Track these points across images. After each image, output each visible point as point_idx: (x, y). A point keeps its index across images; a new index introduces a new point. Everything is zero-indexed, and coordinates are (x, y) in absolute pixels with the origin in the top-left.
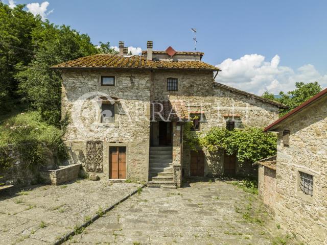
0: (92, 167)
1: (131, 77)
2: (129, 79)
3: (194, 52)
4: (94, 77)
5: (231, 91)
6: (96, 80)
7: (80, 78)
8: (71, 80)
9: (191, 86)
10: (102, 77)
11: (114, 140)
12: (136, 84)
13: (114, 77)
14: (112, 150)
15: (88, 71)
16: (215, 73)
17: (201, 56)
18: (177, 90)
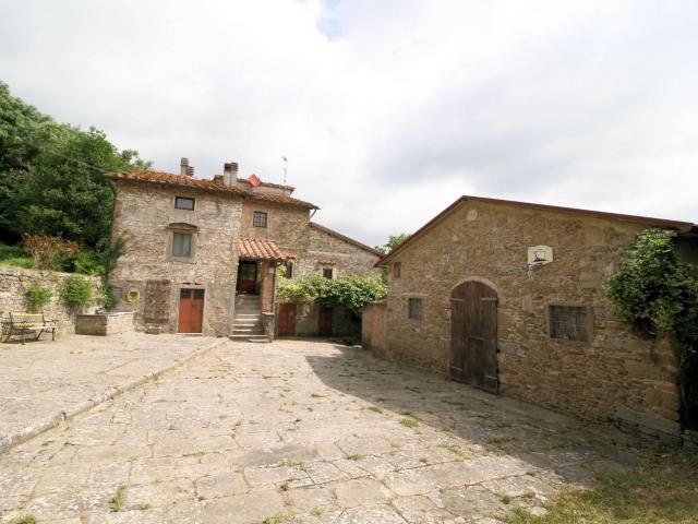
0: (153, 316)
1: (217, 202)
2: (214, 203)
3: (283, 184)
4: (166, 197)
5: (329, 234)
6: (168, 200)
7: (146, 196)
8: (130, 197)
9: (284, 224)
10: (177, 198)
11: (189, 280)
12: (223, 211)
13: (194, 200)
14: (185, 293)
15: (156, 188)
16: (312, 211)
17: (292, 190)
18: (266, 227)
